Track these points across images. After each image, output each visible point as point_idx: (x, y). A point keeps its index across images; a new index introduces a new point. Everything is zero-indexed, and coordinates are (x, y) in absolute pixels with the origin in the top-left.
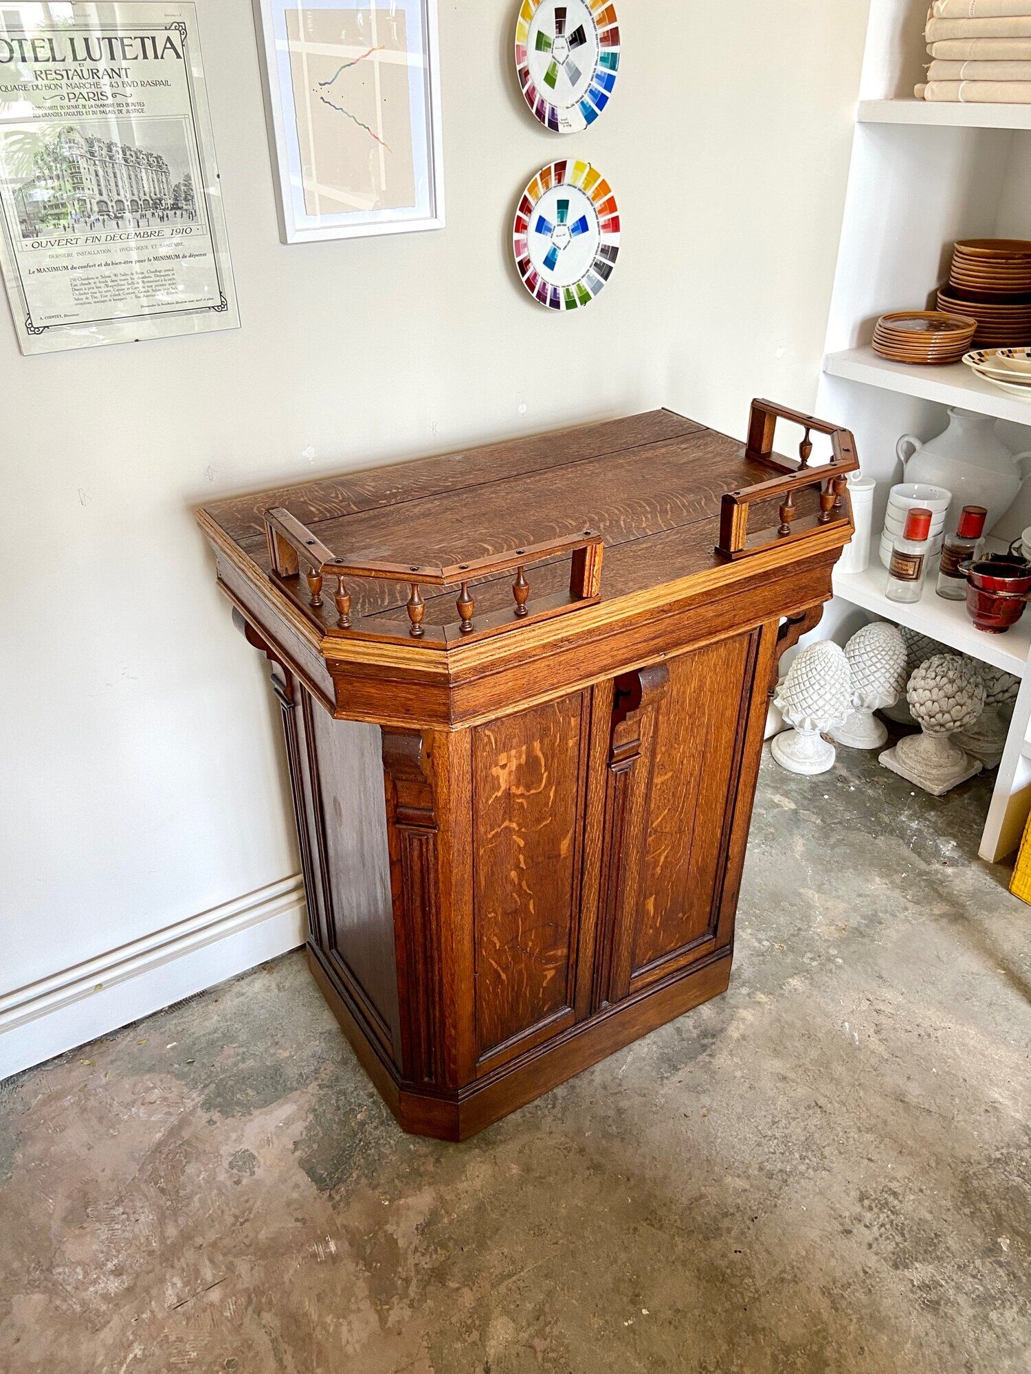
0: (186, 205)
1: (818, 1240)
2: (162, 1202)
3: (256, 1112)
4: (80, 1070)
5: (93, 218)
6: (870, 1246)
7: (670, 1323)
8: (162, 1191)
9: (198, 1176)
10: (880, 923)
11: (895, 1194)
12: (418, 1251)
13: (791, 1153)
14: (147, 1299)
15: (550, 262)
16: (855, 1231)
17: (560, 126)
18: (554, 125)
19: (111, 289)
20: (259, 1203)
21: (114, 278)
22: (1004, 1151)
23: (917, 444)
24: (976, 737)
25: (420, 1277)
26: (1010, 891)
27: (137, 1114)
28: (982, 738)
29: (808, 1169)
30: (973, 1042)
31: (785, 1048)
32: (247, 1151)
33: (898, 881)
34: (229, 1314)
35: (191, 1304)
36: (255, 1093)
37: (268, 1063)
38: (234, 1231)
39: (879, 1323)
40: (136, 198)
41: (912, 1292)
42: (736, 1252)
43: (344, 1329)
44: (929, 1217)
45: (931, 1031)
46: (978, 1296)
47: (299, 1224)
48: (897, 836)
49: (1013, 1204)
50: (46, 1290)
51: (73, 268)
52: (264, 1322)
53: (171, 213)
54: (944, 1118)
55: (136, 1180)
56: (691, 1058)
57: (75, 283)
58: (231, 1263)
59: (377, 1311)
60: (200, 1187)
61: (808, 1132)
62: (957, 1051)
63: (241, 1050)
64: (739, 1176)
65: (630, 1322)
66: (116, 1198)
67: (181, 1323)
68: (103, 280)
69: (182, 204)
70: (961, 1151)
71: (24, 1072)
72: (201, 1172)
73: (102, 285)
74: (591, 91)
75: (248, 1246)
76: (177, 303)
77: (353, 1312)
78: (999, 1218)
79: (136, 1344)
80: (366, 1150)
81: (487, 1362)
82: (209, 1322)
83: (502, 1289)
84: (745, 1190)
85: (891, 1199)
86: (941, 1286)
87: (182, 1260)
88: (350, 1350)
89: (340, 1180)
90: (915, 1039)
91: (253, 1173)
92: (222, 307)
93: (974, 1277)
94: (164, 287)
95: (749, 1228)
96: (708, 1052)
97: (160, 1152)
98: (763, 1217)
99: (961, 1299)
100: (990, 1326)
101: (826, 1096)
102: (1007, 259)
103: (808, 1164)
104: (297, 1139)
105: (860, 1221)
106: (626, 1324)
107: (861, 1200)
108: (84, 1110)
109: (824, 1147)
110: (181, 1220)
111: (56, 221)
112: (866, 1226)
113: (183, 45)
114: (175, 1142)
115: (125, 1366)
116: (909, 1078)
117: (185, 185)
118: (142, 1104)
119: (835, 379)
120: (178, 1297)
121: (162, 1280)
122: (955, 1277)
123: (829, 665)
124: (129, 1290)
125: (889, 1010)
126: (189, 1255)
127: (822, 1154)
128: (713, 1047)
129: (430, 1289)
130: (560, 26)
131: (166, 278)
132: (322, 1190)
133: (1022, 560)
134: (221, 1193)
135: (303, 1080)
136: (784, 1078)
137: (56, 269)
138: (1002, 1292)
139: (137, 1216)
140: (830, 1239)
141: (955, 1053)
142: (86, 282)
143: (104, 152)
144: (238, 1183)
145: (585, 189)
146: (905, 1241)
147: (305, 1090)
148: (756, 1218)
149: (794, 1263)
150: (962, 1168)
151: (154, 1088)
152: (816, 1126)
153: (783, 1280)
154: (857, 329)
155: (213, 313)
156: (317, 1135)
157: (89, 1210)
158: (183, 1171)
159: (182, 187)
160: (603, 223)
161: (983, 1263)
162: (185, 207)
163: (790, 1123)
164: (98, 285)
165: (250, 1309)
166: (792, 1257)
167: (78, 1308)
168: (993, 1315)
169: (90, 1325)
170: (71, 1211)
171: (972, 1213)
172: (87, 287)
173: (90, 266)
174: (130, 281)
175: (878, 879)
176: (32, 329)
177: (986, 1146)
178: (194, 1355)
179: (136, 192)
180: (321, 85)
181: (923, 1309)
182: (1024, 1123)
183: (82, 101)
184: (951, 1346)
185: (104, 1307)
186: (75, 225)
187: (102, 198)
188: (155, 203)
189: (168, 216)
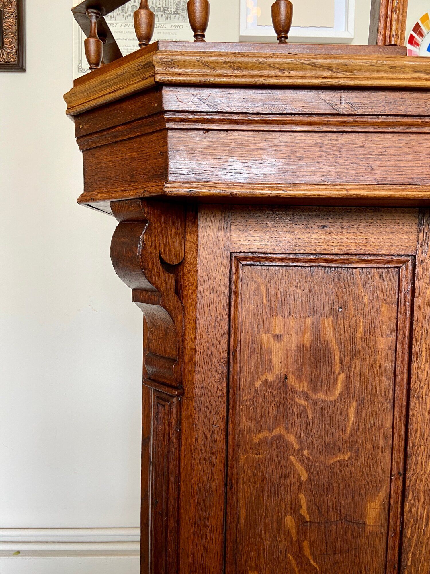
0: (183, 12)
5: (127, 14)
53: (173, 16)
68: (126, 48)
162: (181, 14)
176: (81, 70)
186: (117, 17)
187: (135, 4)
188: (164, 10)
189: (170, 18)
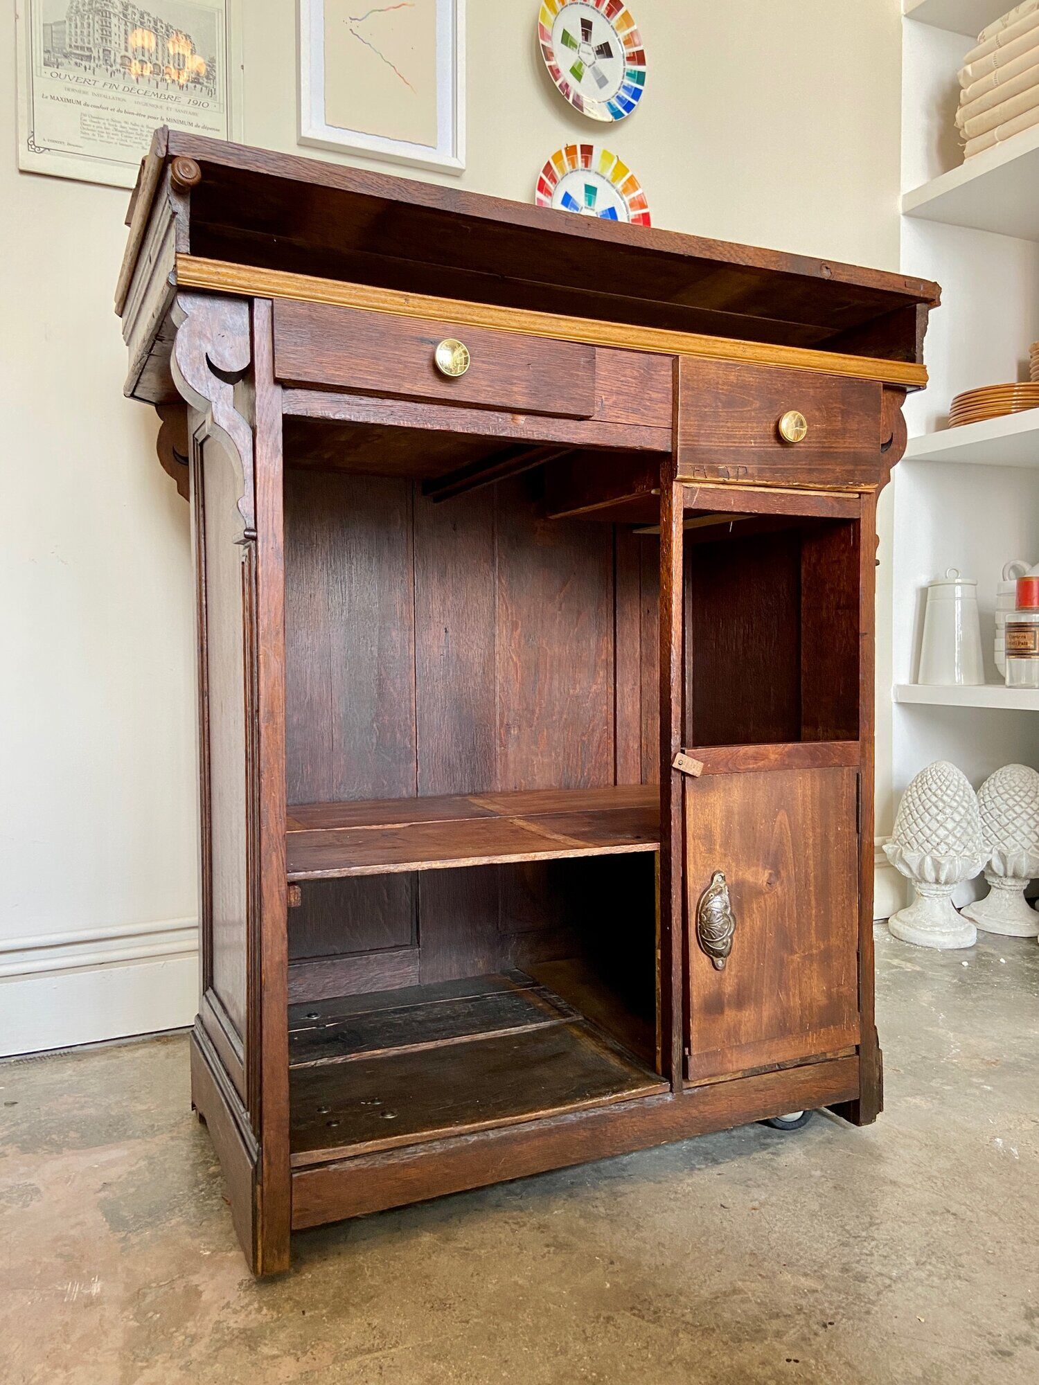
0: (207, 82)
1: (947, 1359)
3: (69, 1152)
5: (114, 68)
12: (229, 1307)
13: (900, 1257)
16: (1018, 1353)
19: (119, 133)
21: (123, 125)
25: (218, 1336)
29: (930, 1276)
31: (895, 1155)
32: (33, 1185)
36: (79, 1136)
37: (113, 1113)
40: (159, 63)
42: (788, 1360)
47: (60, 1260)
51: (85, 104)
53: (192, 86)
56: (742, 1154)
57: (85, 118)
59: (124, 1368)
61: (932, 1237)
63: (84, 1100)
64: (805, 1275)
68: (112, 123)
69: (204, 81)
73: (111, 128)
74: (618, 97)
80: (208, 1199)
83: (352, 1365)
84: (814, 1291)
89: (149, 1224)
91: (25, 1206)
95: (816, 1334)
96: (770, 1150)
98: (844, 1324)
101: (965, 1204)
103: (929, 1270)
104: (110, 1181)
107: (1029, 1316)
111: (78, 61)
117: (209, 66)
123: (947, 783)
127: (956, 1263)
128: (780, 1146)
129: (229, 1351)
130: (586, 35)
132: (115, 1231)
135: (151, 1131)
136: (893, 1183)
137: (70, 101)
140: (970, 1360)
142: (95, 120)
143: (137, 17)
145: (614, 180)
147: (149, 1140)
148: (830, 1323)
152: (947, 1233)
156: (141, 1180)
159: (206, 68)
160: (634, 218)
163: (900, 1227)
164: (107, 126)
166: (895, 1376)
172: (96, 125)
173: (103, 108)
174: (139, 132)
176: (33, 147)
179: (160, 59)
180: (351, 19)
186: (96, 69)
187: (127, 54)
188: (177, 73)
189: (187, 87)
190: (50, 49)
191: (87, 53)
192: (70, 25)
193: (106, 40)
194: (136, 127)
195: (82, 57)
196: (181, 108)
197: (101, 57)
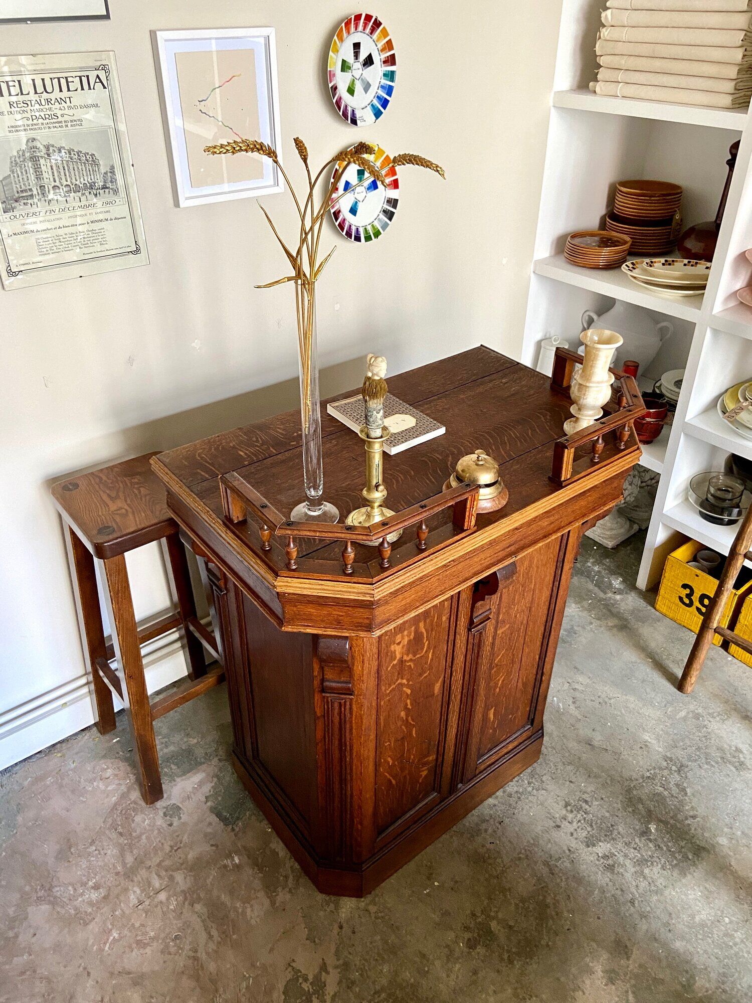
0: (112, 185)
1: (540, 832)
2: (120, 841)
3: (178, 780)
4: (55, 760)
5: (50, 198)
6: (572, 834)
7: (452, 889)
8: (121, 834)
9: (144, 823)
10: (575, 633)
11: (586, 802)
13: (523, 781)
14: (118, 902)
15: (353, 211)
16: (562, 826)
17: (358, 122)
18: (354, 122)
19: (63, 243)
20: (185, 837)
21: (64, 236)
22: (652, 772)
23: (595, 317)
24: (635, 508)
25: (294, 874)
26: (655, 608)
27: (98, 786)
28: (638, 509)
29: (533, 790)
30: (633, 705)
32: (175, 804)
33: (586, 606)
34: (173, 907)
35: (147, 903)
36: (176, 767)
37: (184, 748)
38: (170, 856)
39: (579, 880)
40: (78, 183)
41: (598, 860)
42: (491, 843)
43: (249, 910)
44: (607, 815)
45: (607, 700)
46: (637, 860)
47: (214, 848)
48: (586, 576)
49: (658, 804)
50: (50, 903)
51: (37, 231)
52: (196, 910)
53: (102, 191)
54: (616, 753)
55: (102, 829)
57: (38, 241)
58: (171, 875)
59: (268, 897)
60: (145, 829)
62: (623, 712)
63: (164, 740)
65: (428, 891)
66: (90, 841)
67: (142, 915)
68: (58, 238)
69: (109, 185)
70: (626, 774)
71: (16, 764)
72: (145, 820)
73: (57, 241)
74: (378, 97)
75: (182, 864)
76: (107, 250)
77: (254, 899)
78: (649, 812)
79: (113, 931)
81: (340, 922)
82: (160, 913)
84: (495, 805)
85: (584, 805)
86: (615, 856)
87: (138, 876)
88: (253, 922)
89: (238, 819)
90: (598, 706)
91: (180, 818)
92: (137, 251)
93: (635, 849)
94: (98, 240)
95: (498, 828)
97: (116, 809)
98: (507, 821)
99: (628, 862)
100: (645, 878)
102: (650, 197)
103: (533, 787)
104: (207, 795)
105: (565, 819)
106: (425, 892)
107: (566, 806)
108: (61, 786)
109: (542, 776)
110: (135, 851)
111: (25, 201)
112: (569, 822)
113: (107, 80)
114: (126, 803)
115: (108, 944)
116: (593, 730)
117: (111, 172)
118: (101, 780)
119: (542, 277)
120: (138, 898)
121: (126, 890)
122: (623, 850)
124: (105, 898)
125: (581, 688)
126: (143, 873)
127: (541, 780)
129: (301, 880)
130: (356, 55)
131: (99, 234)
132: (226, 825)
133: (662, 396)
134: (160, 832)
135: (207, 757)
137: (26, 233)
138: (652, 857)
139: (105, 851)
140: (548, 832)
141: (621, 713)
142: (47, 240)
143: (57, 154)
144: (171, 825)
145: (375, 161)
146: (593, 830)
147: (210, 763)
148: (502, 822)
149: (526, 848)
150: (626, 784)
151: (108, 768)
153: (520, 859)
154: (555, 243)
155: (131, 256)
156: (221, 791)
157: (72, 850)
158: (133, 821)
159: (109, 174)
160: (388, 184)
161: (640, 841)
162: (111, 187)
164: (54, 241)
165: (186, 903)
166: (525, 844)
167: (72, 912)
168: (647, 871)
169: (82, 921)
170: (60, 852)
171: (633, 810)
172: (47, 243)
173: (49, 230)
174: (75, 238)
175: (573, 605)
176: (11, 273)
177: (641, 769)
178: (152, 934)
179: (78, 179)
180: (199, 101)
181: (604, 870)
182: (664, 754)
183: (41, 121)
184: (622, 890)
185: (90, 910)
186: (38, 203)
187: (56, 184)
188: (91, 186)
189: (99, 194)
190: (5, 200)
191: (30, 193)
192: (14, 176)
193: (40, 178)
194: (73, 235)
195: (27, 198)
196: (99, 211)
197: (40, 193)
